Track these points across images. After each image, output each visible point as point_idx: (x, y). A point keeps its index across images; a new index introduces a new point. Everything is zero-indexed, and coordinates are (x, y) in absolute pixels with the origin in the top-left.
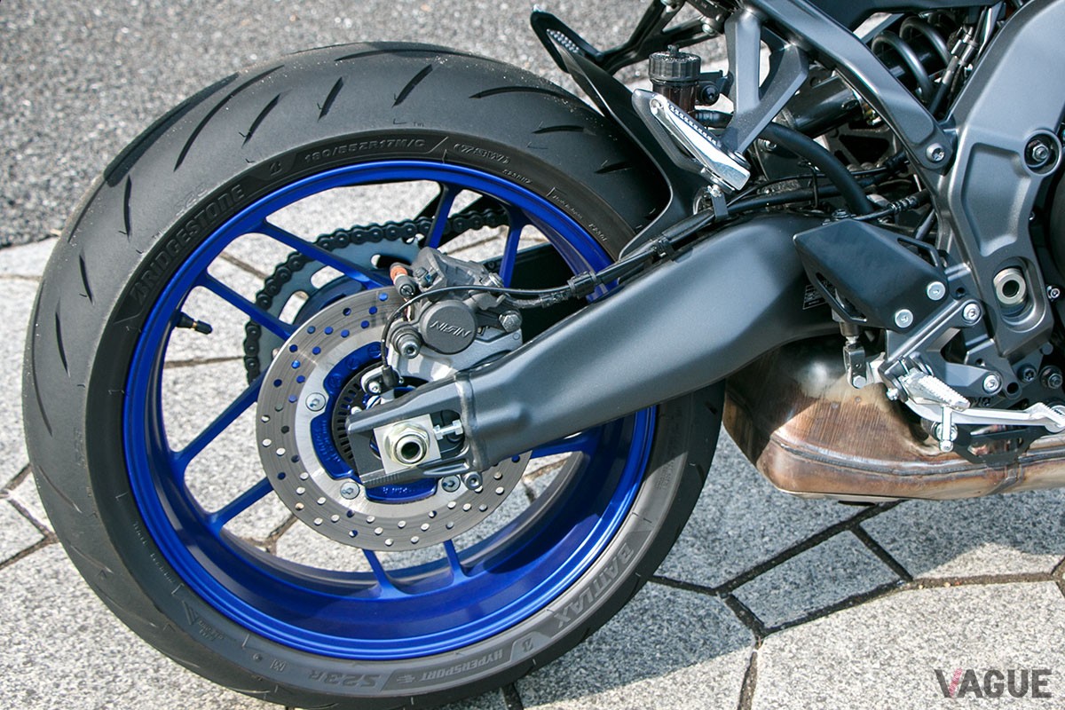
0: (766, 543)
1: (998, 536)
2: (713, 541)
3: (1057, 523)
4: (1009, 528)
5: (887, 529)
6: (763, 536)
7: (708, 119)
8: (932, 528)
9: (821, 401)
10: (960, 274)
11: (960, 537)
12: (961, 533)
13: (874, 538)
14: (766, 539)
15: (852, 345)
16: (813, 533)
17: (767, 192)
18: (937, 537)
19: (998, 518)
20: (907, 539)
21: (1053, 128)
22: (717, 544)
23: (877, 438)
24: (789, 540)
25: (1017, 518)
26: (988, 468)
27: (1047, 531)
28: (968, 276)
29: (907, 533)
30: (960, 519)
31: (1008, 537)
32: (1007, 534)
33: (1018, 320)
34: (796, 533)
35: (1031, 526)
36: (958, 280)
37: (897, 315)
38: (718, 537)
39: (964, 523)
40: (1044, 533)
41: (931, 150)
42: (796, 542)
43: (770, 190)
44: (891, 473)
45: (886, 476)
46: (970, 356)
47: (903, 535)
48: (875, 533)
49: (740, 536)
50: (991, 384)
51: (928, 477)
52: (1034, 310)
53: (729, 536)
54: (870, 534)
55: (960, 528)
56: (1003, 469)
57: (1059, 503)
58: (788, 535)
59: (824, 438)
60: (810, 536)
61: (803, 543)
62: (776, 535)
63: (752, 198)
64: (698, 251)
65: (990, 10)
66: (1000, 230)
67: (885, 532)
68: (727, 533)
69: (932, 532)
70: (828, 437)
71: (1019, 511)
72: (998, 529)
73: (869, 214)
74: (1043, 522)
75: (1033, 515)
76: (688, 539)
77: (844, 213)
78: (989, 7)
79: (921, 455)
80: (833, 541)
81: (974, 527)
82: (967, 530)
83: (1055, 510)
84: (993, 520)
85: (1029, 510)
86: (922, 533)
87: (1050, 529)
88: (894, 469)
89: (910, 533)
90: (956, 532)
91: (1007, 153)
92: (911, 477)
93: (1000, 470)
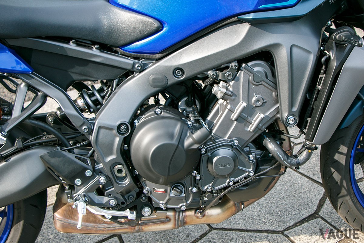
0: (88, 240)
1: (164, 240)
2: (72, 239)
3: (185, 236)
4: (168, 238)
5: (129, 237)
6: (89, 238)
7: (6, 118)
8: (144, 237)
9: (67, 204)
10: (99, 167)
11: (152, 240)
12: (152, 239)
13: (123, 240)
14: (89, 239)
15: (68, 189)
16: (105, 237)
17: (44, 138)
18: (144, 240)
19: (167, 234)
20: (134, 240)
21: (128, 121)
22: (73, 240)
23: (88, 216)
24: (96, 240)
25: (173, 234)
26: (129, 226)
27: (180, 239)
28: (102, 168)
29: (135, 238)
30: (154, 234)
31: (167, 241)
32: (167, 240)
33: (123, 182)
34: (100, 237)
35: (176, 237)
36: (99, 169)
37: (76, 180)
38: (74, 238)
39: (155, 235)
40: (179, 240)
41: (84, 128)
42: (98, 240)
43: (45, 138)
44: (94, 227)
45: (93, 228)
46: (107, 193)
47: (133, 239)
48: (125, 238)
49: (81, 238)
50: (113, 202)
51: (108, 229)
52: (128, 178)
53: (78, 238)
54: (123, 238)
55: (153, 237)
56: (134, 226)
57: (189, 229)
58: (97, 238)
59: (70, 216)
60: (103, 238)
61: (101, 241)
62: (93, 238)
63: (33, 141)
64: (13, 158)
65: (115, 81)
66: (111, 154)
67: (128, 238)
68: (78, 236)
69: (143, 238)
70: (71, 216)
71: (174, 232)
72: (165, 238)
73: (69, 147)
74: (181, 236)
75: (179, 233)
76: (64, 238)
77: (59, 147)
78: (115, 80)
79: (104, 221)
80: (110, 241)
81: (157, 237)
82: (154, 238)
83: (186, 231)
84: (165, 235)
85: (178, 231)
86: (140, 239)
87: (182, 238)
88: (95, 226)
89: (136, 238)
90: (151, 238)
91: (110, 129)
92: (102, 229)
93: (133, 226)
